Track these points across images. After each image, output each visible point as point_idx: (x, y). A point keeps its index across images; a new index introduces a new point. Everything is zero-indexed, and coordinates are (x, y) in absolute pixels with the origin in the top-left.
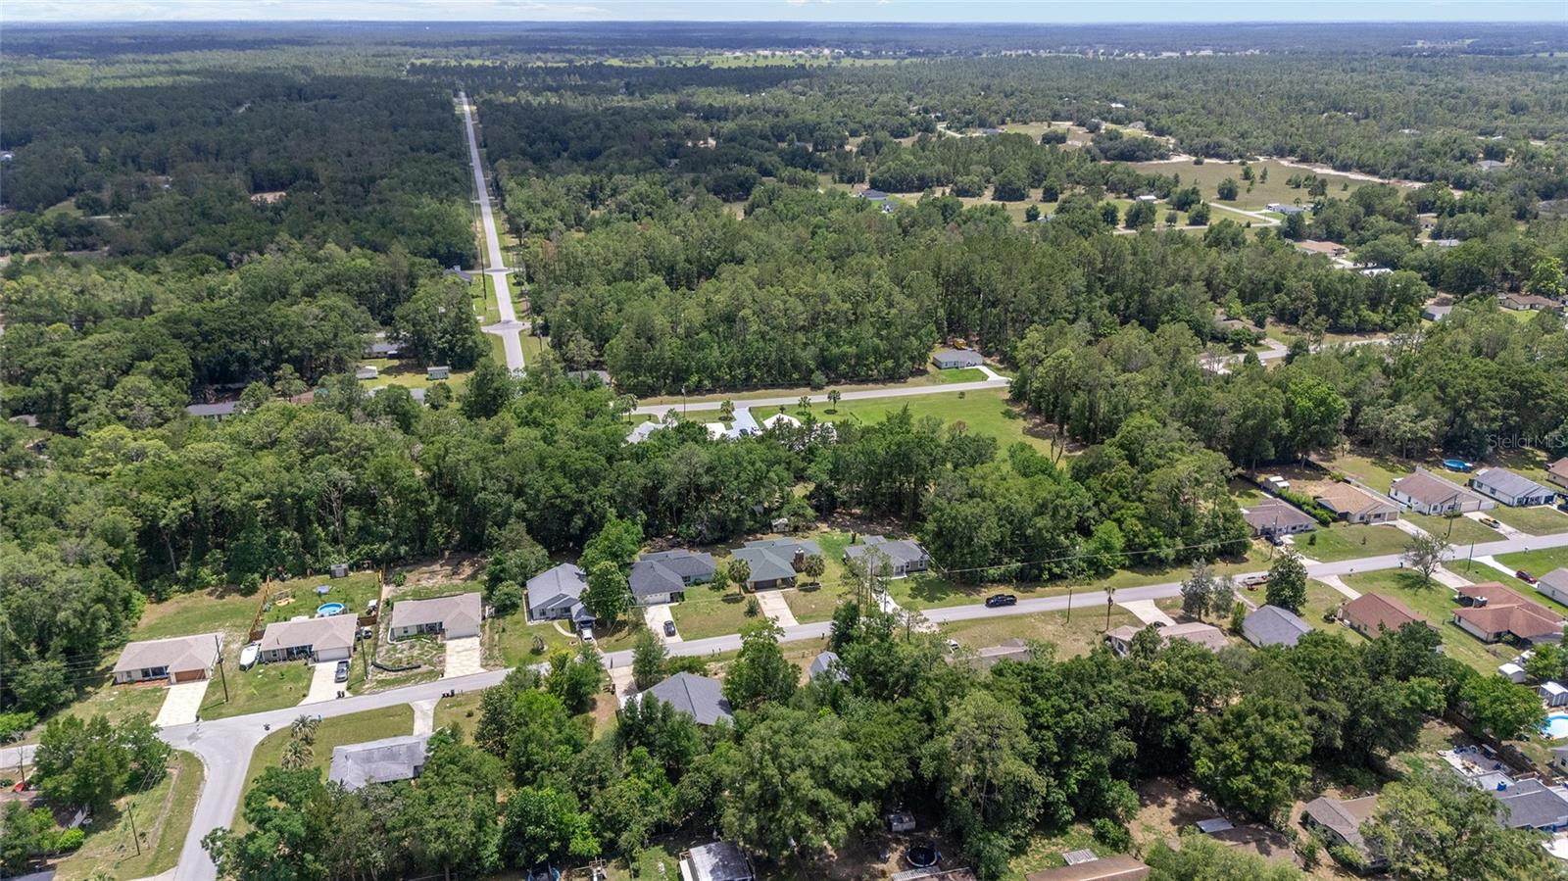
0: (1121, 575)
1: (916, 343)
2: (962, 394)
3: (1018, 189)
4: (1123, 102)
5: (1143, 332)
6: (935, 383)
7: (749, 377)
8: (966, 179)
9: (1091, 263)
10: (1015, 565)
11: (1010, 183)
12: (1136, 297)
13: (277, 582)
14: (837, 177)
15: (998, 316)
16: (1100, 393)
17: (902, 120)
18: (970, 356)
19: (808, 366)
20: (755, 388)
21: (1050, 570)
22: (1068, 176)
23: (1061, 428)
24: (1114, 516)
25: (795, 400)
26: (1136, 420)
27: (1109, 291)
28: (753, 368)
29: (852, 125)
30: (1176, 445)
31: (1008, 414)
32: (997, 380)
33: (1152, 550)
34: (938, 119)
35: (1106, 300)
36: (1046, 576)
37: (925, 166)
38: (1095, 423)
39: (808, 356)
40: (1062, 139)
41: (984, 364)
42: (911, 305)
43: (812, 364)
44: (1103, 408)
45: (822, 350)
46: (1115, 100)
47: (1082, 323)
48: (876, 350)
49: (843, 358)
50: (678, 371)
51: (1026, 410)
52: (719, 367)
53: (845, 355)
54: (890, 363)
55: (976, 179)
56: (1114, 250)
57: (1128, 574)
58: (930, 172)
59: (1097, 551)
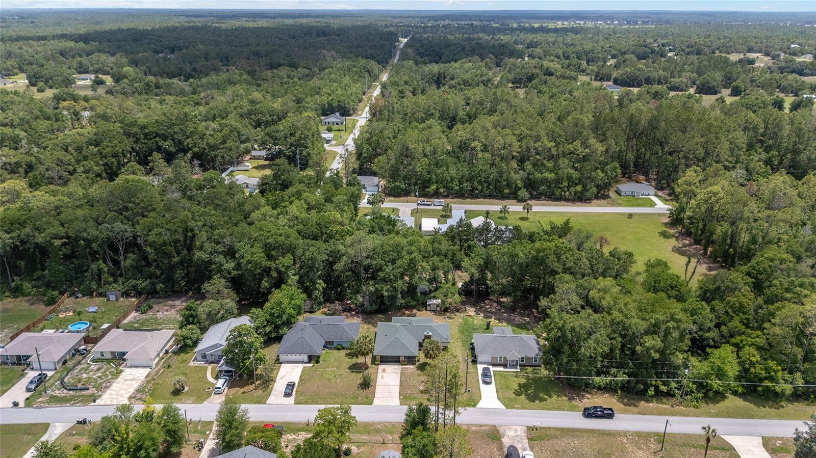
0: (732, 402)
1: (601, 175)
2: (630, 216)
3: (713, 87)
4: (799, 44)
5: (788, 179)
6: (612, 205)
7: (473, 189)
8: (677, 80)
9: (755, 129)
10: (622, 378)
11: (708, 82)
12: (789, 156)
13: (73, 298)
14: (593, 77)
15: (673, 161)
16: (742, 225)
17: (646, 49)
18: (645, 189)
19: (516, 185)
20: (477, 197)
21: (656, 387)
22: (752, 81)
23: (706, 250)
24: (733, 340)
25: (498, 208)
26: (770, 252)
27: (767, 149)
28: (476, 184)
29: (613, 52)
30: (806, 280)
31: (664, 235)
32: (661, 206)
33: (767, 383)
34: (670, 50)
35: (764, 156)
36: (651, 392)
37: (651, 71)
38: (735, 250)
39: (518, 178)
40: (752, 62)
41: (656, 195)
42: (600, 148)
43: (520, 184)
44: (744, 237)
45: (528, 174)
46: (793, 43)
47: (740, 172)
48: (569, 178)
49: (544, 181)
50: (424, 181)
51: (680, 233)
52: (452, 180)
53: (546, 179)
54: (579, 188)
55: (685, 80)
56: (775, 120)
57: (739, 402)
58: (654, 75)
59: (707, 376)
